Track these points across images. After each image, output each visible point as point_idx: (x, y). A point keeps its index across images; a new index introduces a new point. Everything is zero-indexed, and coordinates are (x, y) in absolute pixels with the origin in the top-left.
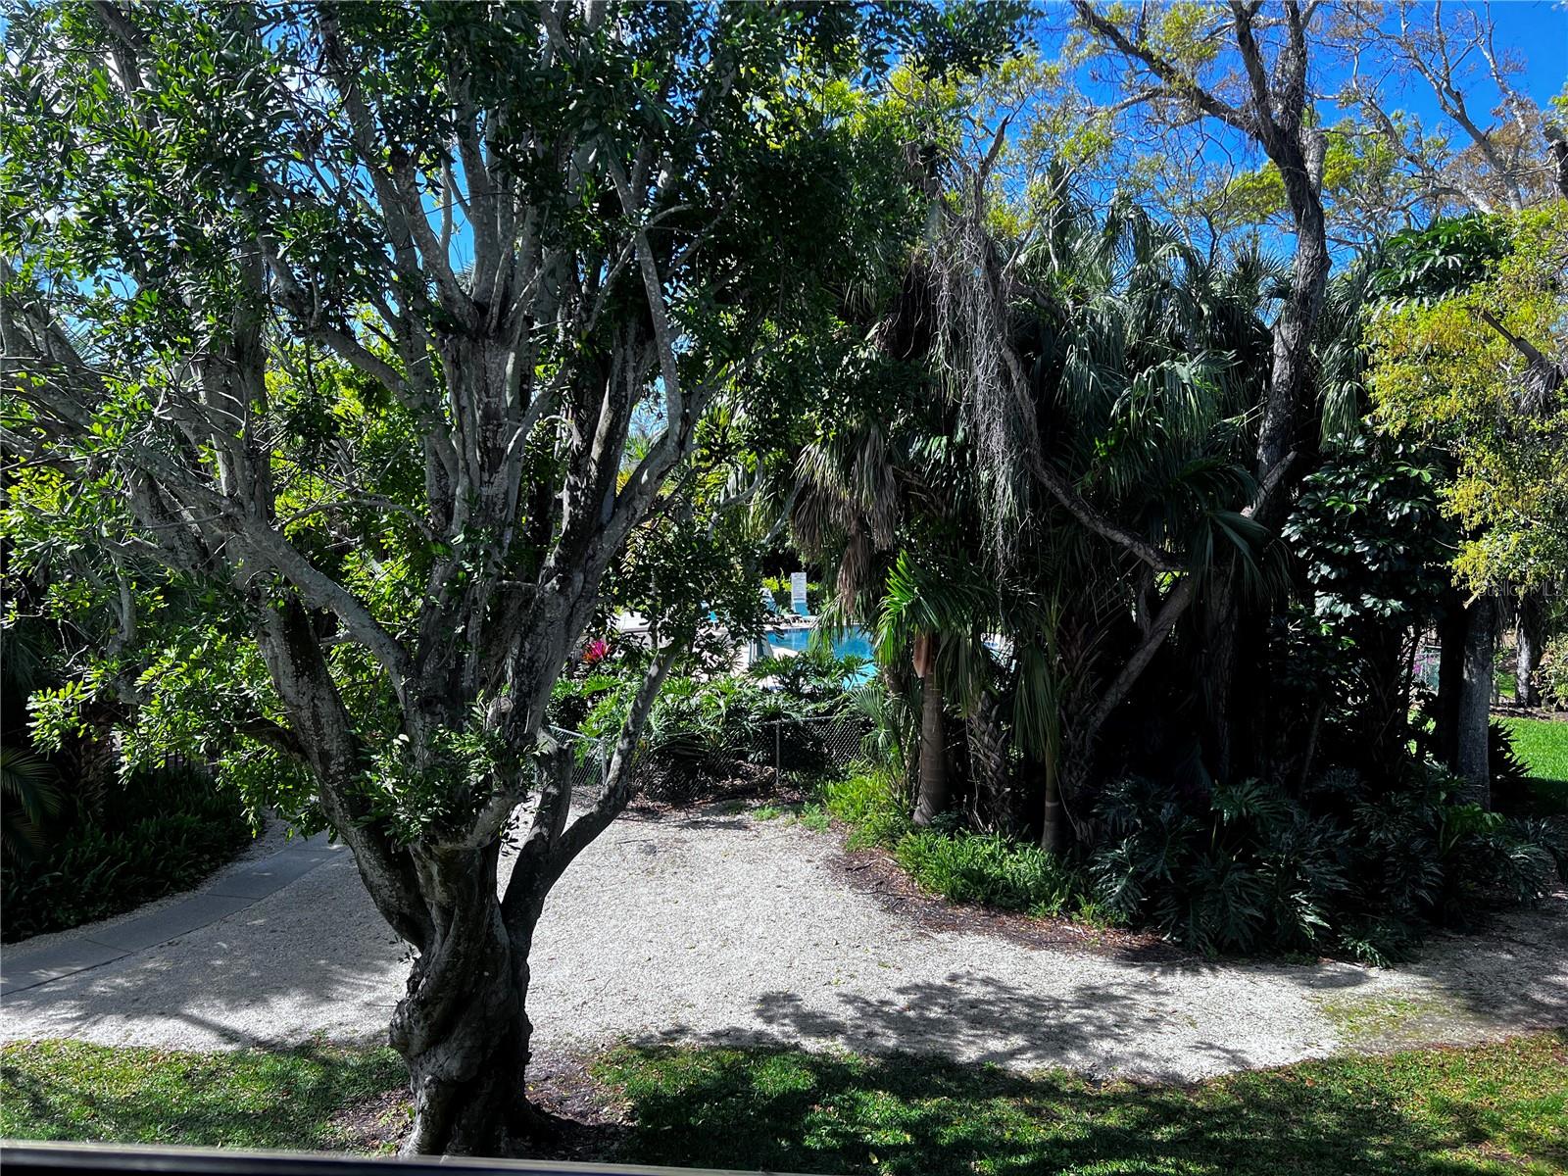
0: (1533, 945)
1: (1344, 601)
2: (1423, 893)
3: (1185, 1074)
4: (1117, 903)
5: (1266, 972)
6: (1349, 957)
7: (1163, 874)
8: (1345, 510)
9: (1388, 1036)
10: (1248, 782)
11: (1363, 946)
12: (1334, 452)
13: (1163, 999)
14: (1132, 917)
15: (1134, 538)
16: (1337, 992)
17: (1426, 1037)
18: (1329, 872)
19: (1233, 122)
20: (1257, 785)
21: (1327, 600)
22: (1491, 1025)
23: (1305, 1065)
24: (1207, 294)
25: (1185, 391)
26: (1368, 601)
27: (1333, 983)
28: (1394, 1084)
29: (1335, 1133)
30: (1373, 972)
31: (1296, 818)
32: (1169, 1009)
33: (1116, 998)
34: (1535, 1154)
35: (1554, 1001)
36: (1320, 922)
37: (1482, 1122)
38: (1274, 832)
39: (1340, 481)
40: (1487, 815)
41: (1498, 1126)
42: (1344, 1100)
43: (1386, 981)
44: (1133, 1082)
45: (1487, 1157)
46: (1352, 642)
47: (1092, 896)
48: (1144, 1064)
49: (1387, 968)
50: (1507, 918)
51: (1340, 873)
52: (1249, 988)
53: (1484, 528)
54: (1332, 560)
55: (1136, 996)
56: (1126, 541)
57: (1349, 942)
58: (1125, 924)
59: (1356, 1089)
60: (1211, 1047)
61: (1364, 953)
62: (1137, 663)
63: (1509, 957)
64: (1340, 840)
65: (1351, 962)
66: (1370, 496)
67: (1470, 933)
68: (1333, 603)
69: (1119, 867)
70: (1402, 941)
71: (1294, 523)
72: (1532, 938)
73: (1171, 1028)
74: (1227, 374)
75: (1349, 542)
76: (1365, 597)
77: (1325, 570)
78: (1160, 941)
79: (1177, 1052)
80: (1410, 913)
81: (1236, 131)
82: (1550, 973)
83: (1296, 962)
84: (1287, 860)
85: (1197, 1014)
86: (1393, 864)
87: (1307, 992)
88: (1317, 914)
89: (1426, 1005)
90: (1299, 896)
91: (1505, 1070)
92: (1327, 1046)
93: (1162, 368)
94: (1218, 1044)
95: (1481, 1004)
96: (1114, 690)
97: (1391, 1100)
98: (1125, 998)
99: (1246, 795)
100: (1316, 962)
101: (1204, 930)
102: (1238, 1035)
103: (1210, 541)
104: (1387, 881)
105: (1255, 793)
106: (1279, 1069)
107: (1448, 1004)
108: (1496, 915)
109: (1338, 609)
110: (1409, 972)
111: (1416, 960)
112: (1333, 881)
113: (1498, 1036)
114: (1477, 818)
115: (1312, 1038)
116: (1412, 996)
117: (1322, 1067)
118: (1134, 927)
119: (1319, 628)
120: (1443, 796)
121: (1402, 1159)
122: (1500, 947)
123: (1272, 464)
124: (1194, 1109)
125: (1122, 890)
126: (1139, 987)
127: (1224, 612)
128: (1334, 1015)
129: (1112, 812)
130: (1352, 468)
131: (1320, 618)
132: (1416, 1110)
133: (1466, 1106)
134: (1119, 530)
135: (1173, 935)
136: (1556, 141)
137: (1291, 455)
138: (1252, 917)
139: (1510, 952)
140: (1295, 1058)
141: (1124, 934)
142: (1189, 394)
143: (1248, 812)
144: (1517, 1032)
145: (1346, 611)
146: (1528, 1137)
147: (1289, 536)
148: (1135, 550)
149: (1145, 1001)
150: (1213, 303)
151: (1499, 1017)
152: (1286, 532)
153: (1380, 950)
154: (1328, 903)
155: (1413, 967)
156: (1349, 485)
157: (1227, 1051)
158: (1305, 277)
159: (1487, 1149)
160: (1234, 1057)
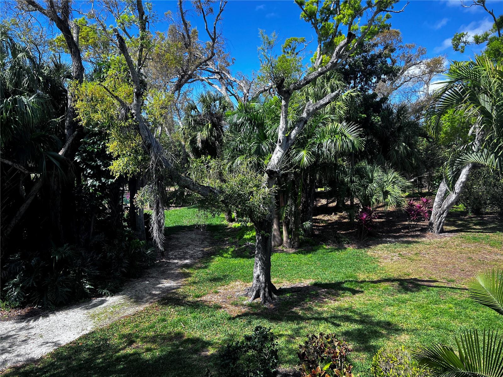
0: (154, 277)
1: (96, 180)
2: (123, 269)
3: (35, 357)
4: (15, 299)
5: (73, 308)
6: (101, 296)
7: (32, 284)
8: (93, 151)
9: (109, 318)
10: (65, 245)
11: (105, 291)
12: (89, 132)
13: (31, 331)
14: (22, 303)
15: (13, 162)
16: (95, 309)
17: (121, 315)
18: (93, 270)
19: (44, 13)
20: (68, 246)
21: (91, 181)
22: (140, 305)
23: (80, 339)
24: (41, 74)
25: (26, 107)
26: (103, 180)
27: (95, 305)
28: (108, 334)
29: (87, 358)
30: (108, 298)
31: (83, 254)
32: (33, 334)
33: (11, 336)
34: (147, 342)
35: (158, 292)
36: (91, 287)
37: (133, 337)
38: (75, 260)
39: (91, 142)
40: (141, 242)
41: (137, 337)
42: (92, 346)
43: (112, 300)
44: (13, 367)
45: (133, 348)
46: (100, 194)
47: (5, 299)
48: (19, 359)
49: (112, 296)
50: (149, 271)
51: (97, 269)
52: (65, 316)
53: (119, 156)
54: (92, 168)
55: (20, 333)
56: (10, 163)
57: (100, 291)
58: (18, 306)
59: (96, 341)
60: (47, 343)
61: (105, 293)
62: (23, 209)
63: (148, 282)
64: (98, 258)
65: (102, 297)
66: (101, 146)
67: (138, 278)
68: (93, 181)
69: (16, 285)
70: (117, 286)
71: (77, 155)
72: (154, 275)
73: (32, 341)
74: (46, 103)
75: (96, 161)
76: (102, 179)
77: (89, 171)
78: (33, 309)
79: (33, 349)
80: (120, 277)
81: (45, 16)
82: (158, 284)
83: (84, 302)
84: (78, 269)
85: (43, 332)
86: (114, 262)
87: (86, 311)
88: (89, 285)
89: (122, 304)
90: (84, 280)
91: (142, 318)
92: (89, 328)
93: (16, 98)
94: (50, 341)
95: (138, 300)
96: (14, 219)
97: (106, 340)
98: (14, 335)
99: (65, 250)
100: (90, 300)
101: (50, 301)
102: (59, 335)
103: (44, 162)
104: (113, 268)
105: (68, 248)
106: (71, 343)
107: (129, 302)
108: (146, 270)
109: (95, 183)
110: (119, 295)
111: (121, 291)
112: (95, 272)
113: (141, 308)
114: (138, 243)
115: (85, 328)
116: (119, 303)
117: (86, 337)
118: (22, 306)
119: (89, 190)
120: (127, 239)
121: (107, 359)
122: (146, 280)
123: (70, 135)
124: (37, 369)
125: (17, 294)
126: (21, 329)
127: (56, 187)
128: (93, 317)
129: (13, 265)
130: (95, 137)
131: (90, 187)
132: (115, 341)
133: (129, 334)
134: (6, 159)
135: (38, 306)
136: (116, 33)
137: (76, 132)
138: (67, 291)
139: (148, 281)
140: (77, 337)
141: (18, 310)
142: (28, 108)
143: (65, 256)
144: (147, 305)
145: (97, 183)
146: (146, 338)
147: (77, 160)
148: (15, 166)
149: (23, 333)
150: (44, 77)
151: (143, 302)
152: (76, 158)
153: (110, 291)
154: (94, 280)
155: (120, 293)
156: (94, 143)
157: (53, 342)
158: (76, 72)
159: (134, 345)
160: (56, 344)
